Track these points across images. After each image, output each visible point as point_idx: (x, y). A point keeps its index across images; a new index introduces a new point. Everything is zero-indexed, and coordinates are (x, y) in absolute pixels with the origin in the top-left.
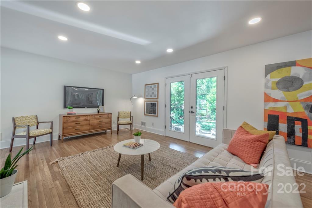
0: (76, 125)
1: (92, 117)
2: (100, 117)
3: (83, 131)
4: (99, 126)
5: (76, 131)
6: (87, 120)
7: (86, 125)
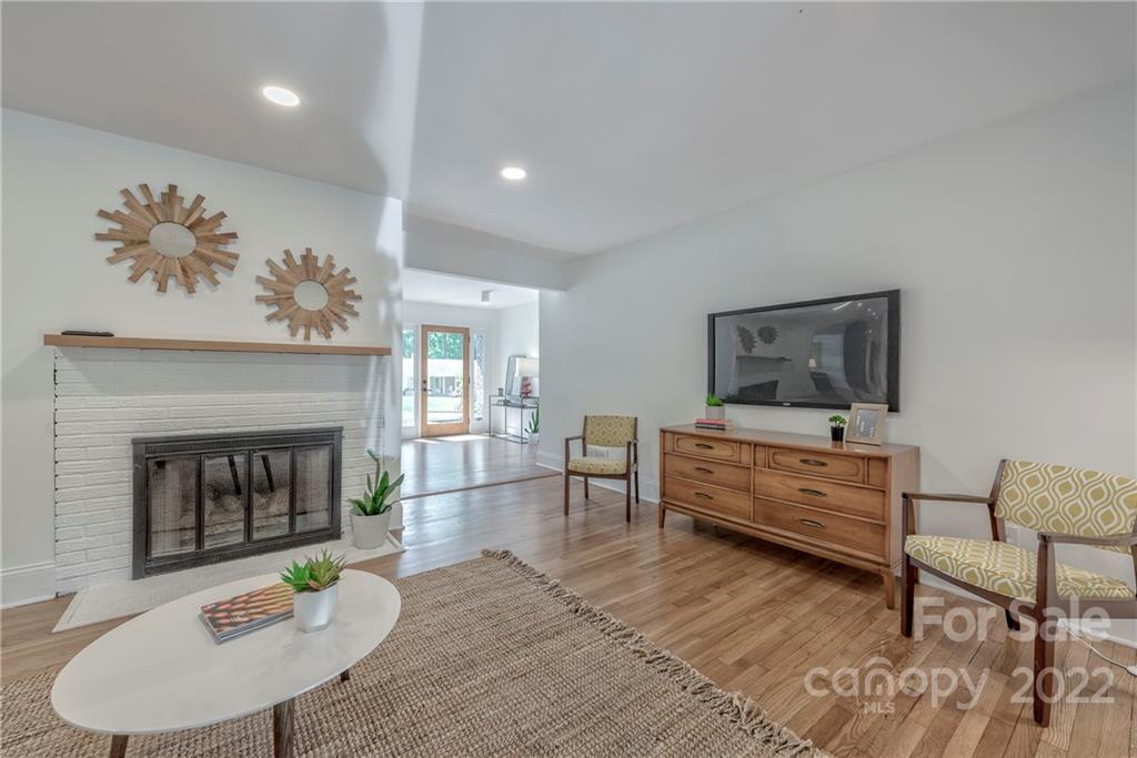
0: (697, 474)
1: (761, 455)
2: (805, 466)
3: (723, 513)
4: (798, 517)
5: (697, 500)
6: (738, 465)
7: (736, 488)
